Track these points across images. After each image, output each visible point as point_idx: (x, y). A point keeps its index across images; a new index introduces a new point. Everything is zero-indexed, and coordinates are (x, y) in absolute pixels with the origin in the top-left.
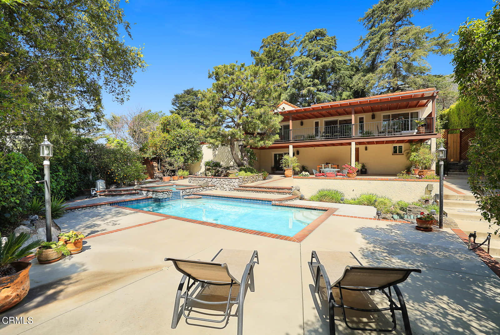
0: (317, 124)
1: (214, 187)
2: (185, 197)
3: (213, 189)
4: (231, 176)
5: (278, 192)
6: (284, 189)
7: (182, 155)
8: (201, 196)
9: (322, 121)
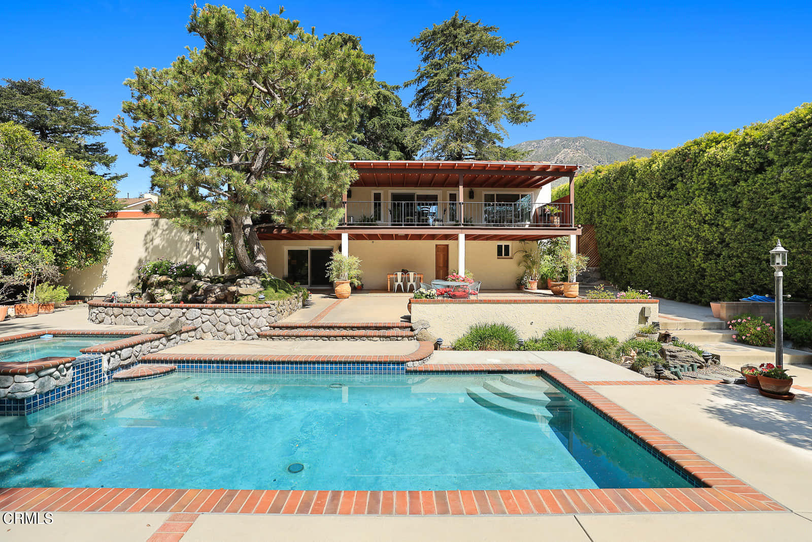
0: (377, 197)
1: (192, 334)
2: (117, 375)
3: (190, 339)
4: (243, 301)
5: (383, 337)
6: (393, 328)
7: (46, 243)
8: (172, 366)
9: (387, 193)
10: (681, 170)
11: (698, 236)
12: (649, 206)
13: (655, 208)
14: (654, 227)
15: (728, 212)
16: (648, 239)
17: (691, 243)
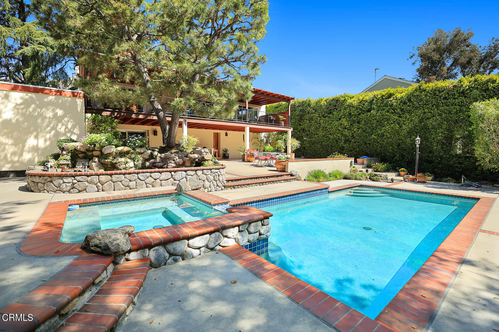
6: (283, 175)
10: (335, 106)
11: (342, 134)
12: (318, 120)
13: (322, 121)
14: (320, 129)
15: (356, 125)
16: (317, 134)
17: (339, 137)
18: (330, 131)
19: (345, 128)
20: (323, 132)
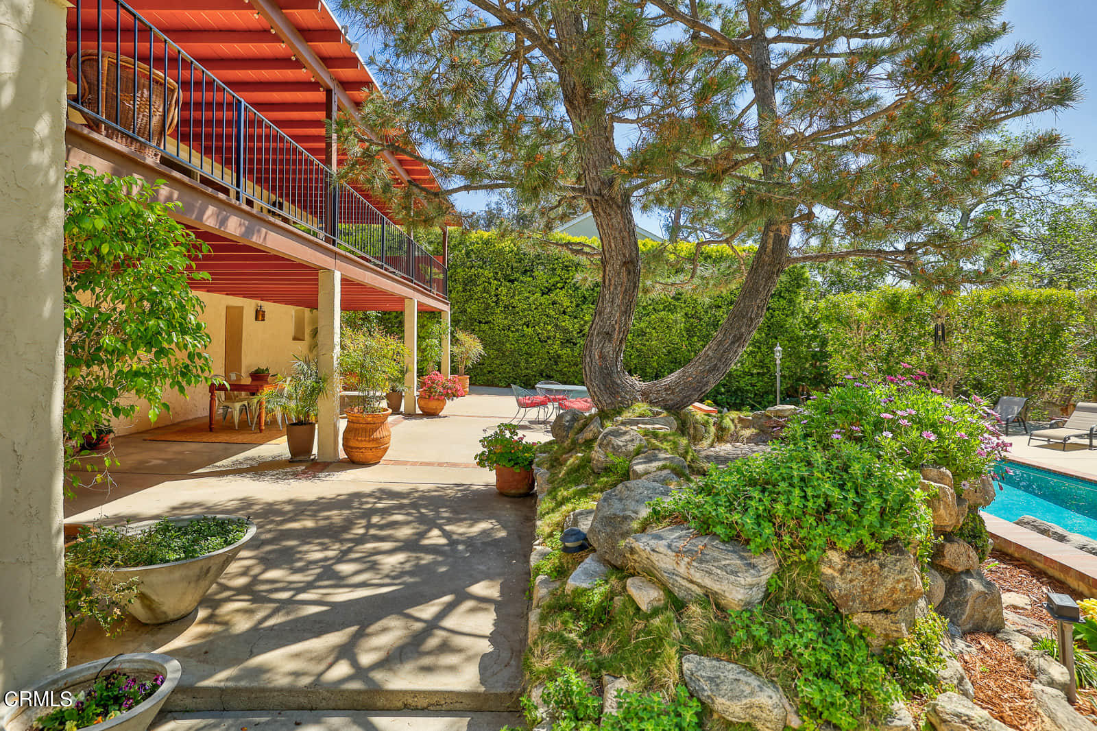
18: (525, 317)
19: (564, 313)
20: (506, 318)
